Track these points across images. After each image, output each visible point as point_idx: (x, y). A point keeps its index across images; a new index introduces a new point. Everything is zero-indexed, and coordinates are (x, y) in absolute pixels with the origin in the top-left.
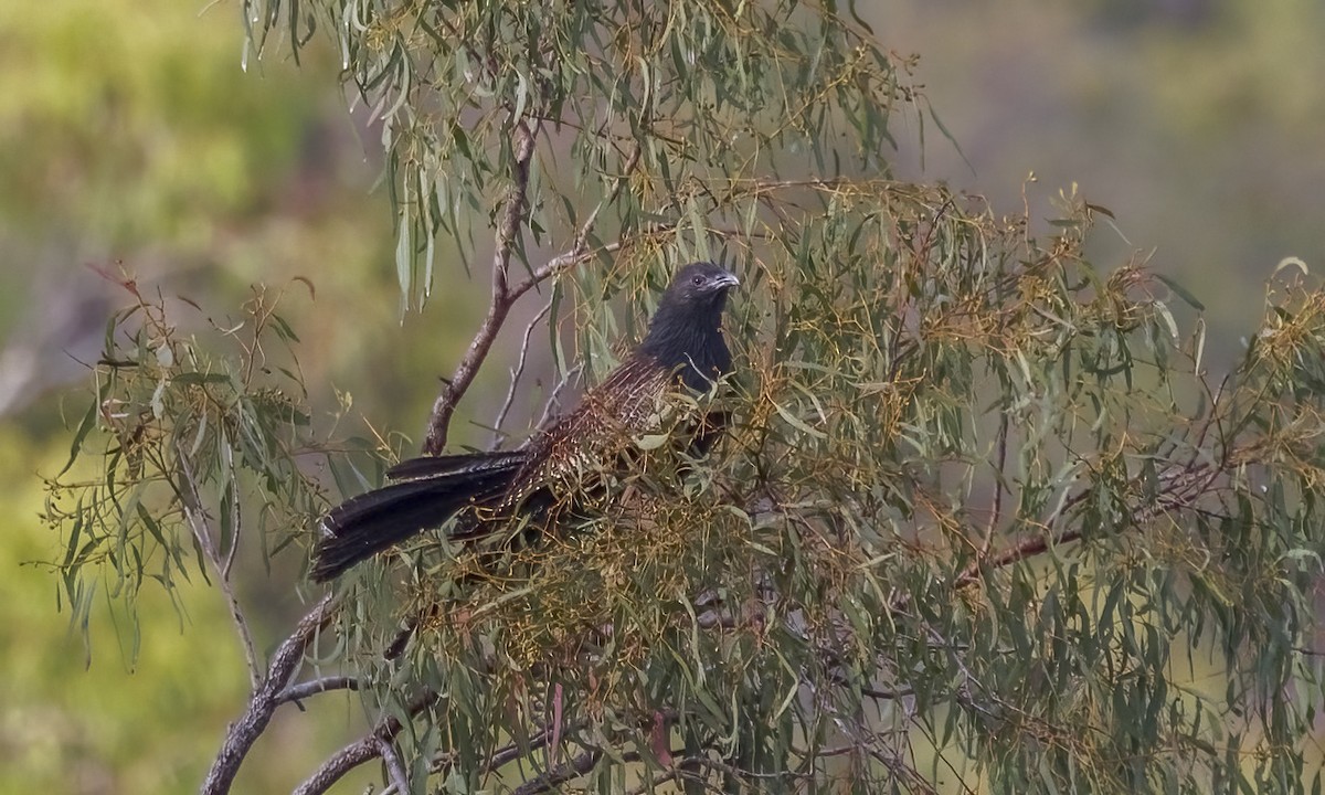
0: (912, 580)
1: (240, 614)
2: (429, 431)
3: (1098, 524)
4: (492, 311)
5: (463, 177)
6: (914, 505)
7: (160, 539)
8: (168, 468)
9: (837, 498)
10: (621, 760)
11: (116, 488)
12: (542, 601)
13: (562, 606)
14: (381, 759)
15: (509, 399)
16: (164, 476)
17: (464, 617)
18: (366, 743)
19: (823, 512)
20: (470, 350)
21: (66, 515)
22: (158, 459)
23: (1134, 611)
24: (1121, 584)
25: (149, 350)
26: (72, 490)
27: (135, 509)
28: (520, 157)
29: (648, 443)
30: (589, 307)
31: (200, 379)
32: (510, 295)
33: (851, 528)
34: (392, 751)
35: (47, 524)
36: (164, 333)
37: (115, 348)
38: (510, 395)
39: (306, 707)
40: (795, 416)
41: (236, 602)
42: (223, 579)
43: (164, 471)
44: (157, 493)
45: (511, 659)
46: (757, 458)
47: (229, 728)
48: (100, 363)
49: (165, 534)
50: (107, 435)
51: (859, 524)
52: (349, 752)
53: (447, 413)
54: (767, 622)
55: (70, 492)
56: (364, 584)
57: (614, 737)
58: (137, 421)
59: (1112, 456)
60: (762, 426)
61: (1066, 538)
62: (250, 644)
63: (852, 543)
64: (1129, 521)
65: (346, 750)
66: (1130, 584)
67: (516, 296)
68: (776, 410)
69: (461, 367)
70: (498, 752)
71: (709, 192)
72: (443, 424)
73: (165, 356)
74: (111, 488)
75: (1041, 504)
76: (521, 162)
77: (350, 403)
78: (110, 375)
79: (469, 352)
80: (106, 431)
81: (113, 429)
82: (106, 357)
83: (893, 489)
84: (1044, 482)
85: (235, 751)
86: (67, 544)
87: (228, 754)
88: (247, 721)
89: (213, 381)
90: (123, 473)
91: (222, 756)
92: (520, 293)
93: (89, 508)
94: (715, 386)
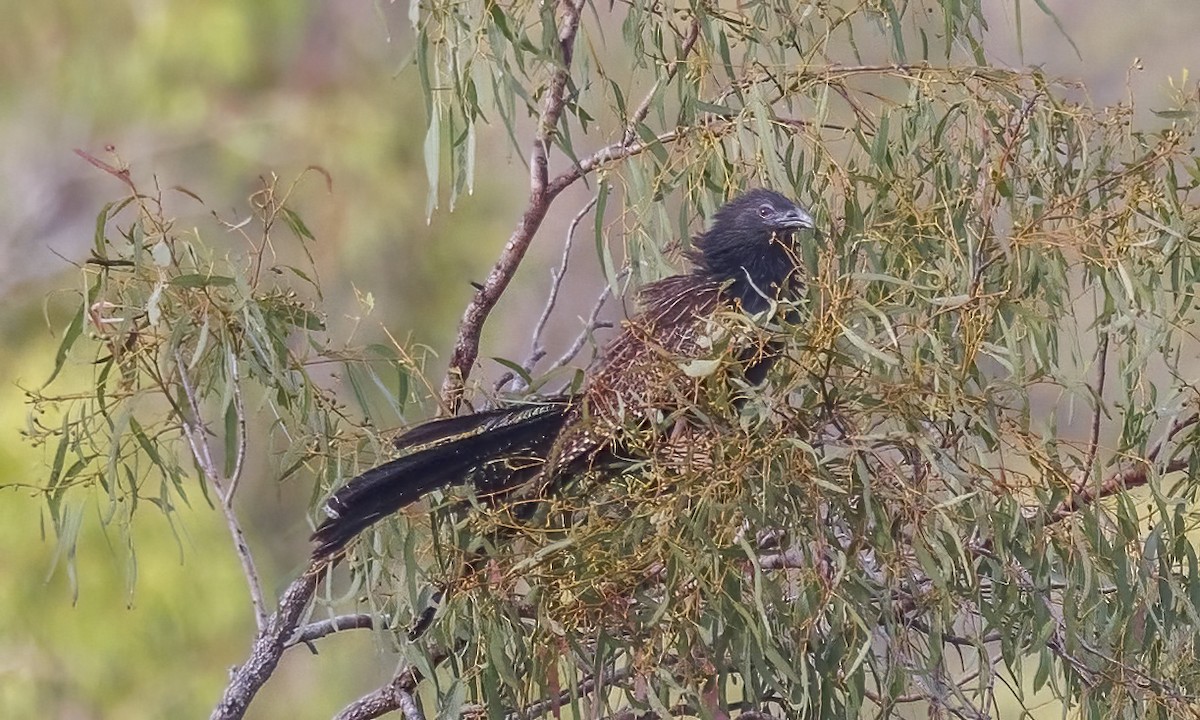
0: (1002, 519)
1: (244, 545)
2: (460, 341)
4: (530, 207)
6: (1000, 436)
7: (156, 459)
8: (165, 380)
9: (913, 428)
11: (108, 401)
14: (399, 710)
15: (549, 304)
16: (160, 388)
18: (384, 693)
20: (504, 251)
21: (50, 432)
22: (153, 369)
25: (145, 248)
26: (58, 403)
27: (128, 425)
28: (564, 34)
29: (698, 369)
31: (202, 282)
32: (552, 188)
33: (928, 460)
34: (413, 703)
35: (29, 441)
36: (161, 229)
37: (107, 245)
38: (551, 299)
39: (318, 650)
40: (863, 338)
41: (240, 532)
42: (227, 504)
43: (160, 383)
46: (823, 384)
47: (231, 673)
48: (89, 262)
49: (161, 452)
50: (97, 342)
51: (938, 457)
52: (363, 704)
53: (479, 321)
55: (55, 405)
58: (131, 327)
60: (828, 348)
61: (1173, 468)
62: (256, 579)
63: (928, 479)
65: (361, 701)
67: (557, 191)
68: (842, 332)
69: (495, 270)
72: (474, 333)
73: (162, 254)
74: (101, 402)
75: (1144, 434)
76: (564, 40)
77: (372, 305)
78: (100, 275)
79: (504, 253)
80: (95, 337)
81: (103, 336)
82: (95, 255)
83: (975, 418)
84: (1148, 408)
85: (237, 700)
86: (51, 464)
87: (230, 703)
88: (251, 666)
89: (216, 284)
90: (115, 385)
91: (223, 706)
92: (562, 187)
93: (77, 423)
94: (774, 305)
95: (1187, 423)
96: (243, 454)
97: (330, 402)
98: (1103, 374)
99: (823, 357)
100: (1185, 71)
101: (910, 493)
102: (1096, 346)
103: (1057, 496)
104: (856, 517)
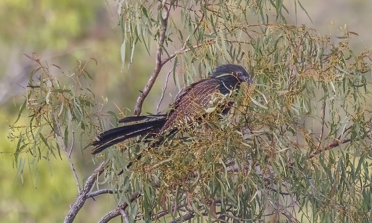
0: (297, 156)
1: (74, 169)
2: (136, 108)
3: (356, 137)
4: (156, 68)
5: (146, 23)
6: (296, 131)
7: (47, 144)
9: (271, 129)
10: (201, 215)
11: (33, 128)
12: (175, 164)
13: (182, 165)
14: (121, 215)
16: (48, 124)
17: (148, 169)
18: (117, 210)
19: (267, 134)
20: (149, 81)
21: (16, 137)
22: (47, 119)
23: (368, 165)
24: (364, 155)
25: (44, 82)
26: (18, 128)
27: (39, 135)
28: (164, 17)
29: (209, 110)
30: (187, 66)
31: (61, 91)
32: (162, 63)
33: (276, 138)
34: (125, 213)
35: (10, 140)
36: (49, 76)
37: (33, 82)
38: (162, 97)
39: (95, 199)
40: (257, 102)
41: (73, 165)
42: (69, 157)
43: (49, 122)
44: (46, 129)
45: (165, 183)
46: (245, 116)
47: (71, 206)
48: (28, 87)
49: (48, 142)
50: (30, 110)
51: (279, 137)
52: (111, 214)
53: (142, 102)
54: (249, 170)
55: (18, 129)
56: (115, 157)
57: (199, 208)
58: (40, 106)
59: (360, 114)
60: (247, 105)
61: (346, 141)
62: (78, 178)
63: (276, 144)
64: (366, 135)
65: (110, 213)
66: (367, 156)
67: (164, 64)
68: (251, 100)
69: (146, 87)
70: (160, 213)
71: (227, 28)
72: (140, 106)
73: (49, 84)
74: (31, 128)
75: (337, 130)
76: (165, 19)
77: (107, 101)
78: (31, 91)
79: (149, 82)
80: (30, 109)
81: (32, 108)
82: (30, 85)
83: (290, 126)
84: (338, 122)
85: (73, 214)
86: (16, 146)
87: (71, 215)
88: (77, 204)
89: (65, 92)
90: (35, 123)
91: (69, 215)
92: (165, 62)
93: (24, 135)
94: (231, 91)
95: (349, 129)
96: (74, 142)
97: (98, 127)
98: (324, 114)
99: (245, 108)
100: (346, 25)
101: (270, 148)
102: (322, 106)
103: (312, 150)
104: (254, 156)
